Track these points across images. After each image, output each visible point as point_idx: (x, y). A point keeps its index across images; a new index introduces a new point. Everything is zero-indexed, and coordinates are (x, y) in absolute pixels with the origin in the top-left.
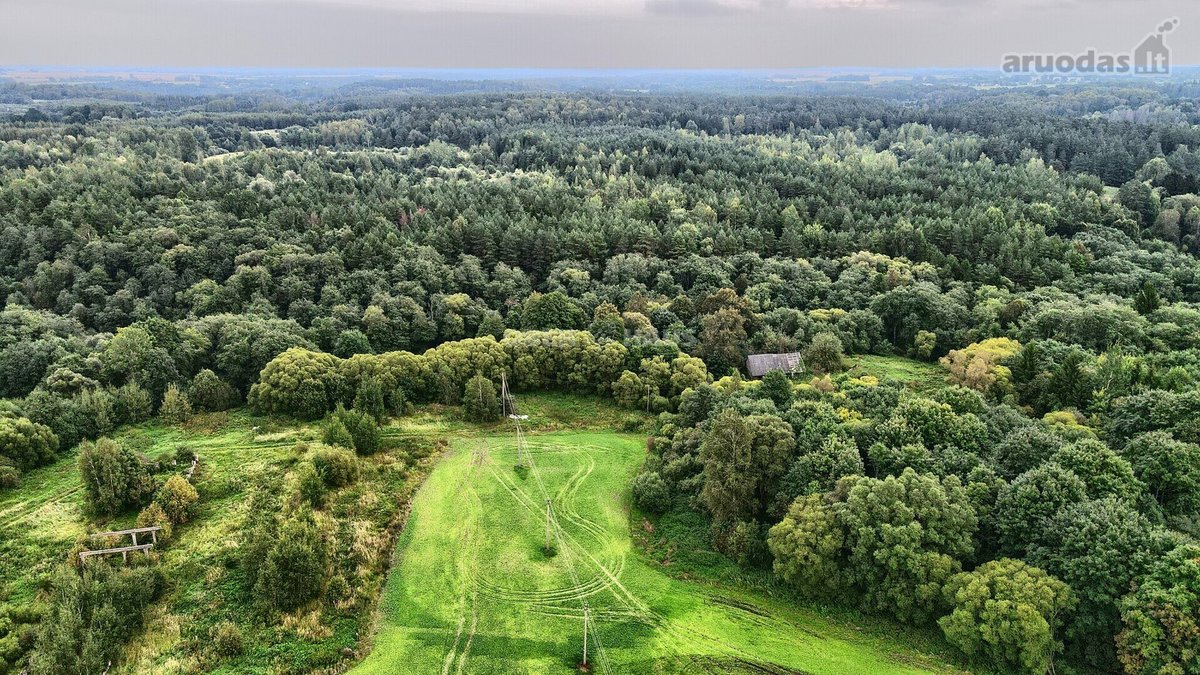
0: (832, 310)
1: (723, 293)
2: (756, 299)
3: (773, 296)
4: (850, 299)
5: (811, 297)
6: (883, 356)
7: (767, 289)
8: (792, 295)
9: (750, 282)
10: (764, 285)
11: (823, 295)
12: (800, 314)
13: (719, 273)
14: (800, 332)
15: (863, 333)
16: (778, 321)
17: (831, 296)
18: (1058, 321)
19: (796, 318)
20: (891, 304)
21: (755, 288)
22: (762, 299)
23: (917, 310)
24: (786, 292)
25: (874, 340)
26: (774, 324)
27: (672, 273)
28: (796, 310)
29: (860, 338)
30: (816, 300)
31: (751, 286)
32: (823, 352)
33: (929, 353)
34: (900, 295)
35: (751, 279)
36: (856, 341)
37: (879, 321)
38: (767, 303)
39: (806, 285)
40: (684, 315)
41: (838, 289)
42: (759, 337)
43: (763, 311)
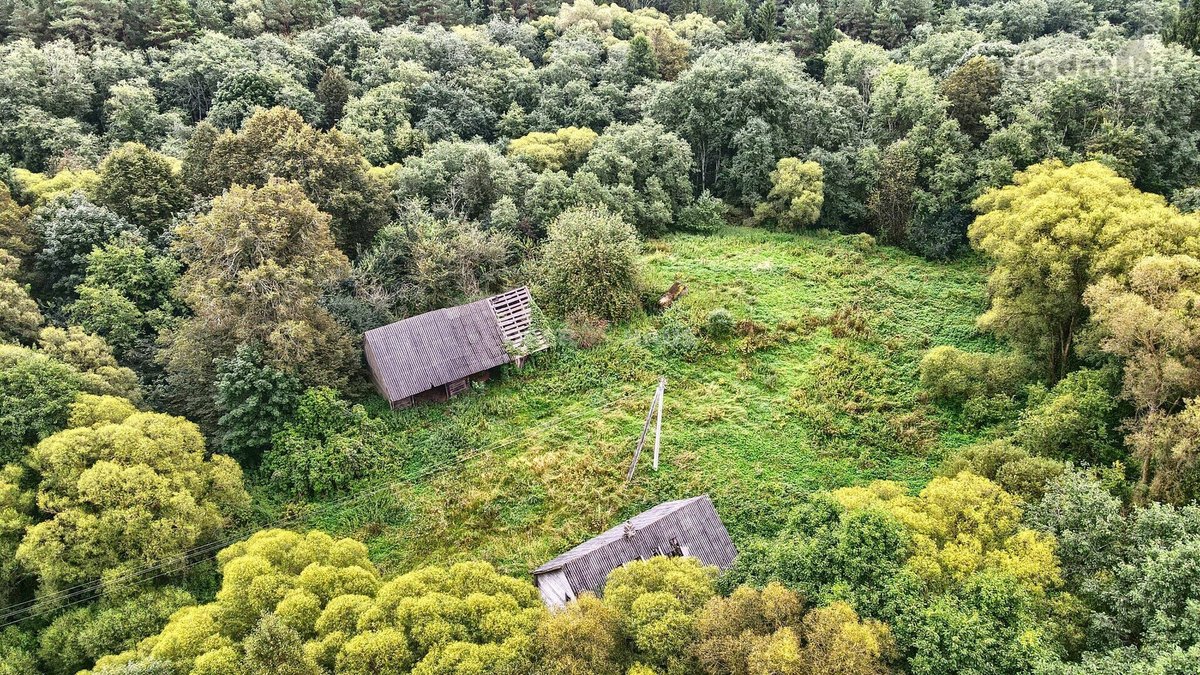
0: (562, 132)
1: (265, 122)
2: (373, 128)
3: (416, 115)
4: (590, 99)
5: (501, 109)
6: (707, 233)
7: (397, 99)
8: (458, 105)
9: (353, 86)
10: (389, 90)
11: (528, 101)
12: (494, 157)
13: (273, 71)
14: (504, 208)
15: (654, 184)
16: (439, 180)
17: (548, 96)
18: (1097, 99)
19: (487, 168)
20: (698, 104)
21: (369, 98)
22: (390, 125)
23: (760, 109)
24: (442, 100)
25: (677, 198)
26: (430, 192)
27: (155, 83)
28: (477, 146)
29: (648, 197)
30: (515, 112)
31: (359, 95)
32: (592, 268)
33: (817, 213)
34: (713, 78)
35: (358, 78)
36: (641, 205)
37: (682, 149)
38: (404, 132)
39: (486, 80)
40: (147, 207)
41: (561, 79)
42: (393, 242)
43: (397, 156)
